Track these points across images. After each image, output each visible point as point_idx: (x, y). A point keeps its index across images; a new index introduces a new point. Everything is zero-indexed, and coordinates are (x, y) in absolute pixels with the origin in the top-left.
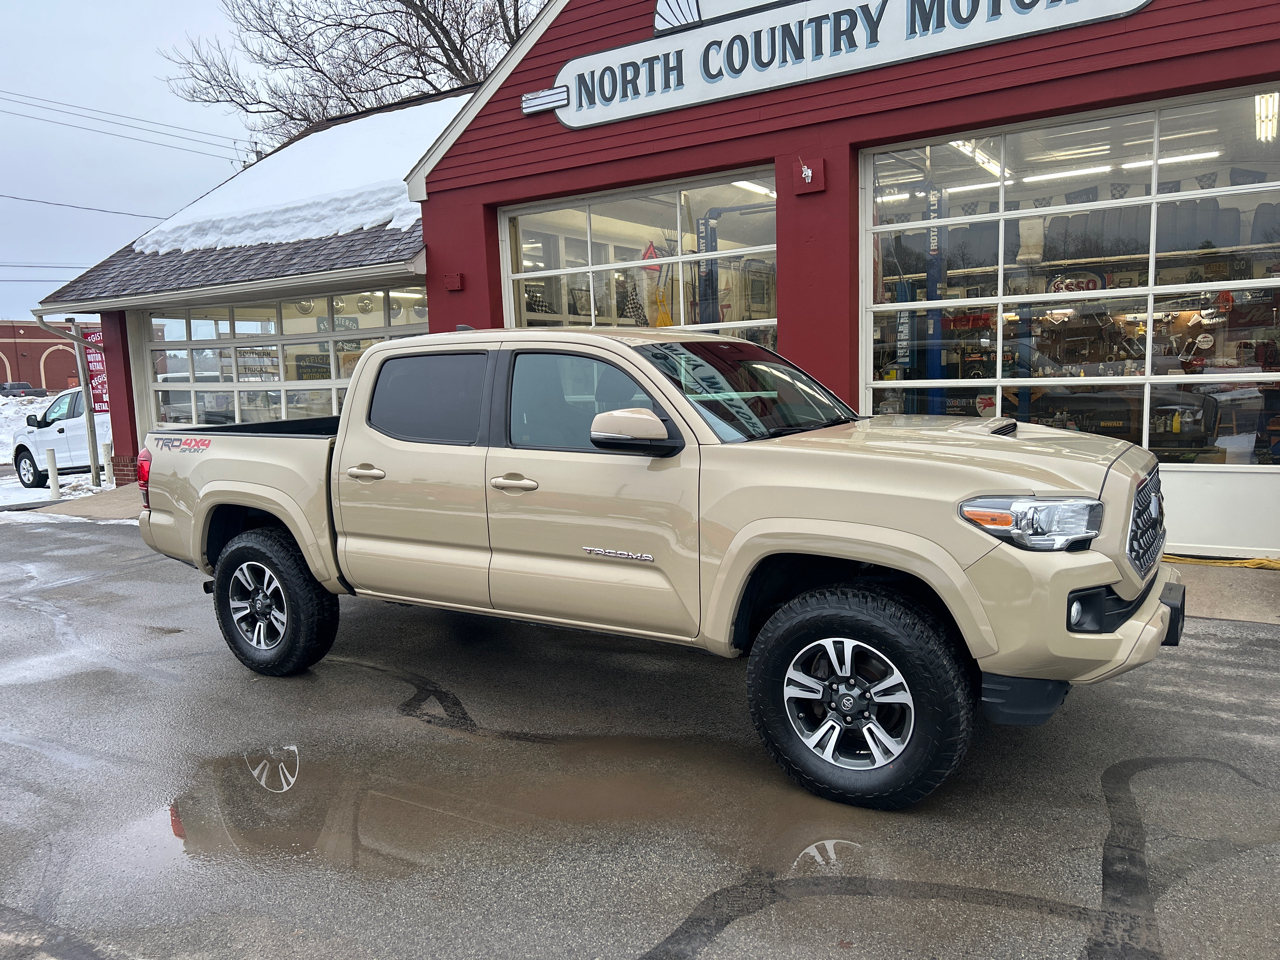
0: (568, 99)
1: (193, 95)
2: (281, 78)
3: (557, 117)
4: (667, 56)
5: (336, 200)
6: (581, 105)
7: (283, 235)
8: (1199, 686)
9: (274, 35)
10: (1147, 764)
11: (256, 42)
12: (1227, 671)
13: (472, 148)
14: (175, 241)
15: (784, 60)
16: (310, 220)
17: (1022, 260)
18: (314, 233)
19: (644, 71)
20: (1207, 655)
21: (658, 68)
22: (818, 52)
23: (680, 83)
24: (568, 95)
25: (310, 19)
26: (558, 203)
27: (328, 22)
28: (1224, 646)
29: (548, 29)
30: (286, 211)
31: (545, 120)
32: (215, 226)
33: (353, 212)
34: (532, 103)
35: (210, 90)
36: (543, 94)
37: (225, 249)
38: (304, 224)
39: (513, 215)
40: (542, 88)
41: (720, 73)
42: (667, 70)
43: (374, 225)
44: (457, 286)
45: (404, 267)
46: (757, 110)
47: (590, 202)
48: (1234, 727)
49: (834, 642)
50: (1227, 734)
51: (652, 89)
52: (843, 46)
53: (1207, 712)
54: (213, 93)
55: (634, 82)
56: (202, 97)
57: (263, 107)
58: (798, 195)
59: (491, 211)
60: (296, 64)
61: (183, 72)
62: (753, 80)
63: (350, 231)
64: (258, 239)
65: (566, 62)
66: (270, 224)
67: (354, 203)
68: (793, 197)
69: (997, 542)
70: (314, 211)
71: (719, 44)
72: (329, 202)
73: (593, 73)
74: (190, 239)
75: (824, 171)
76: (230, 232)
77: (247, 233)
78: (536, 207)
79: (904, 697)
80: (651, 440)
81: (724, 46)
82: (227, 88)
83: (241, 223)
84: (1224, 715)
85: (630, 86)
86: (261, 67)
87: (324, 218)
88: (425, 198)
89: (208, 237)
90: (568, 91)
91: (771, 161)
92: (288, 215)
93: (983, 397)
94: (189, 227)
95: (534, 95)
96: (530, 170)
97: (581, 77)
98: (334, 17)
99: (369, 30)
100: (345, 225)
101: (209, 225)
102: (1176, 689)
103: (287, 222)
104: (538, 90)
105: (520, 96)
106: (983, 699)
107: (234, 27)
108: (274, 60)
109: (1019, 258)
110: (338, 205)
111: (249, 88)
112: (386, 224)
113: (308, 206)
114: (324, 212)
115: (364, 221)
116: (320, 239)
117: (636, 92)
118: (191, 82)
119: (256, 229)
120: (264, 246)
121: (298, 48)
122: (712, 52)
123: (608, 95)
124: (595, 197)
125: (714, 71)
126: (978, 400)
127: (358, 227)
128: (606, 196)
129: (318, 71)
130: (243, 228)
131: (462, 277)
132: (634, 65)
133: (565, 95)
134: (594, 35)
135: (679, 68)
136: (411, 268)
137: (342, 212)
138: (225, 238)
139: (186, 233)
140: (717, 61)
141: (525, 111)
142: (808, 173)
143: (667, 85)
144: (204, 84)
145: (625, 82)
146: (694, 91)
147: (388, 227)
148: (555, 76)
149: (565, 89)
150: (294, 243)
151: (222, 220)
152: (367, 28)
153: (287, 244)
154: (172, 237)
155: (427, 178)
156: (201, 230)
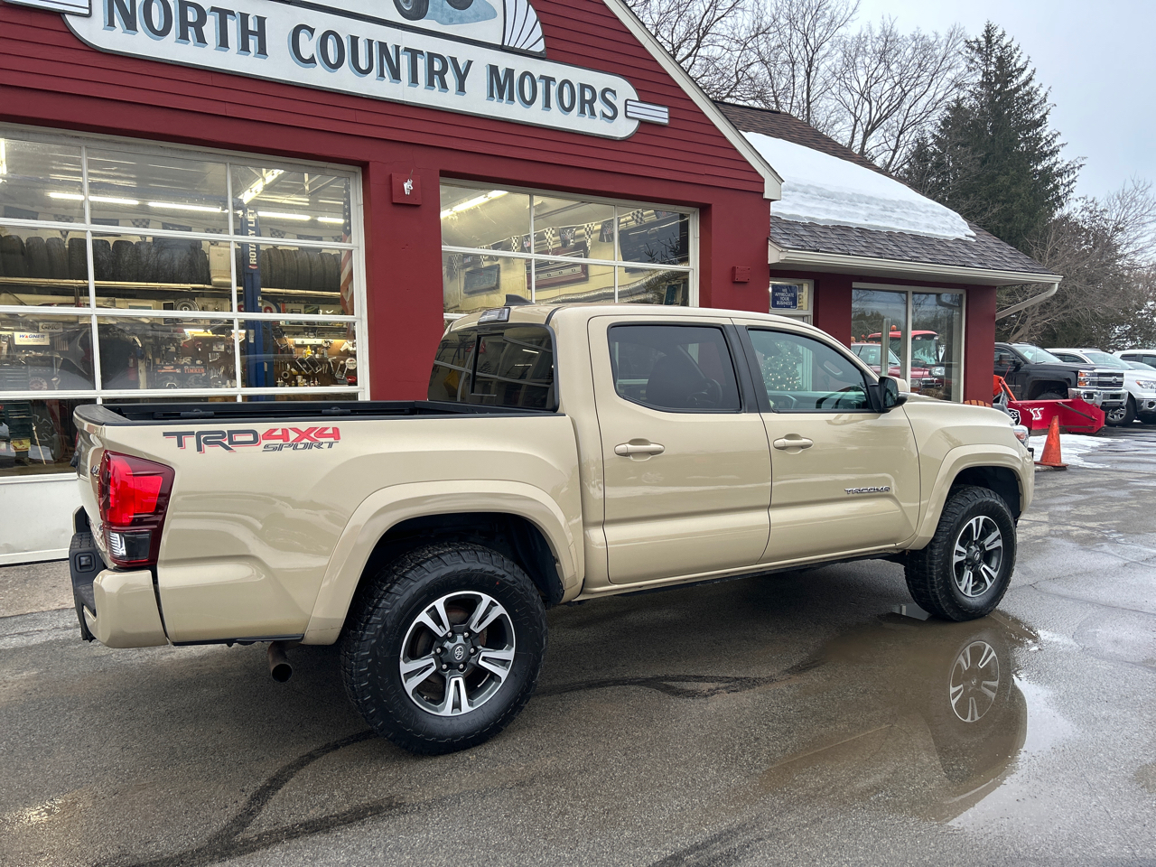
0: (89, 9)
3: (68, 25)
4: (244, 16)
6: (111, 24)
15: (382, 75)
19: (212, 19)
21: (233, 24)
22: (414, 80)
23: (262, 52)
24: (91, 5)
42: (245, 31)
46: (354, 111)
51: (224, 44)
55: (198, 27)
81: (318, 35)
85: (192, 29)
117: (201, 40)
122: (303, 35)
123: (157, 28)
125: (304, 55)
132: (198, 8)
140: (309, 46)
143: (245, 48)
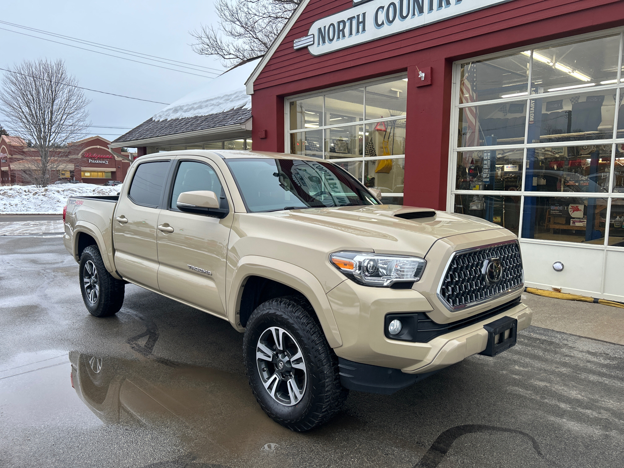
0: (314, 41)
1: (202, 52)
2: (240, 43)
3: (308, 51)
4: (358, 16)
5: (226, 95)
6: (319, 44)
7: (204, 112)
8: (565, 385)
9: (238, 23)
10: (480, 428)
11: (229, 26)
12: (592, 378)
13: (273, 67)
14: (166, 115)
15: (414, 14)
16: (215, 105)
17: (600, 129)
18: (215, 111)
19: (348, 25)
20: (589, 365)
21: (354, 22)
22: (431, 8)
23: (364, 30)
24: (314, 39)
25: (256, 15)
26: (311, 94)
27: (265, 16)
28: (608, 362)
29: (307, 6)
30: (207, 101)
31: (303, 52)
32: (181, 108)
33: (232, 101)
34: (299, 44)
35: (209, 49)
36: (302, 39)
37: (183, 119)
38: (212, 107)
39: (292, 101)
40: (303, 36)
41: (383, 23)
42: (358, 23)
43: (238, 107)
44: (263, 136)
45: (240, 126)
47: (325, 94)
48: (562, 414)
49: (275, 329)
50: (552, 418)
51: (351, 34)
52: (443, 5)
53: (554, 402)
54: (210, 50)
55: (343, 30)
56: (205, 52)
57: (231, 56)
58: (418, 87)
59: (281, 99)
60: (247, 36)
61: (198, 42)
62: (399, 26)
63: (229, 110)
64: (195, 114)
65: (313, 22)
66: (200, 107)
67: (233, 97)
68: (415, 88)
69: (344, 278)
70: (217, 101)
71: (382, 8)
72: (224, 96)
73: (325, 27)
74: (171, 115)
75: (432, 74)
76: (186, 111)
77: (192, 111)
78: (301, 96)
79: (302, 366)
80: (208, 208)
81: (385, 9)
82: (216, 48)
83: (190, 107)
84: (563, 405)
85: (341, 33)
86: (231, 38)
87: (220, 104)
88: (253, 93)
89: (178, 114)
90: (314, 37)
91: (405, 70)
92: (207, 103)
93: (572, 205)
94: (172, 109)
95: (299, 40)
96: (296, 78)
97: (320, 29)
98: (267, 13)
99: (283, 19)
100: (227, 107)
101: (179, 108)
102: (548, 385)
103: (206, 106)
104: (301, 37)
105: (293, 41)
106: (340, 373)
107: (220, 20)
108: (237, 34)
109: (599, 127)
110: (226, 98)
111: (226, 48)
112: (242, 107)
113: (216, 98)
114: (221, 101)
115: (235, 105)
116: (216, 114)
117: (344, 36)
118: (201, 46)
119: (195, 109)
120: (196, 117)
121: (249, 28)
122: (380, 12)
123: (331, 38)
124: (327, 91)
125: (380, 23)
126: (570, 207)
127: (232, 108)
128: (332, 90)
129: (257, 38)
130: (191, 109)
131: (266, 131)
132: (343, 22)
133: (312, 39)
134: (327, 7)
135: (364, 22)
136: (243, 127)
137: (228, 101)
138: (183, 114)
139: (171, 111)
140: (382, 17)
141: (295, 48)
142: (422, 75)
143: (358, 31)
144: (207, 47)
145: (339, 31)
146: (371, 33)
147: (243, 108)
148: (308, 30)
149: (312, 36)
150: (207, 116)
151: (184, 106)
152: (282, 18)
153: (204, 116)
154: (166, 113)
155: (254, 83)
156: (176, 110)
